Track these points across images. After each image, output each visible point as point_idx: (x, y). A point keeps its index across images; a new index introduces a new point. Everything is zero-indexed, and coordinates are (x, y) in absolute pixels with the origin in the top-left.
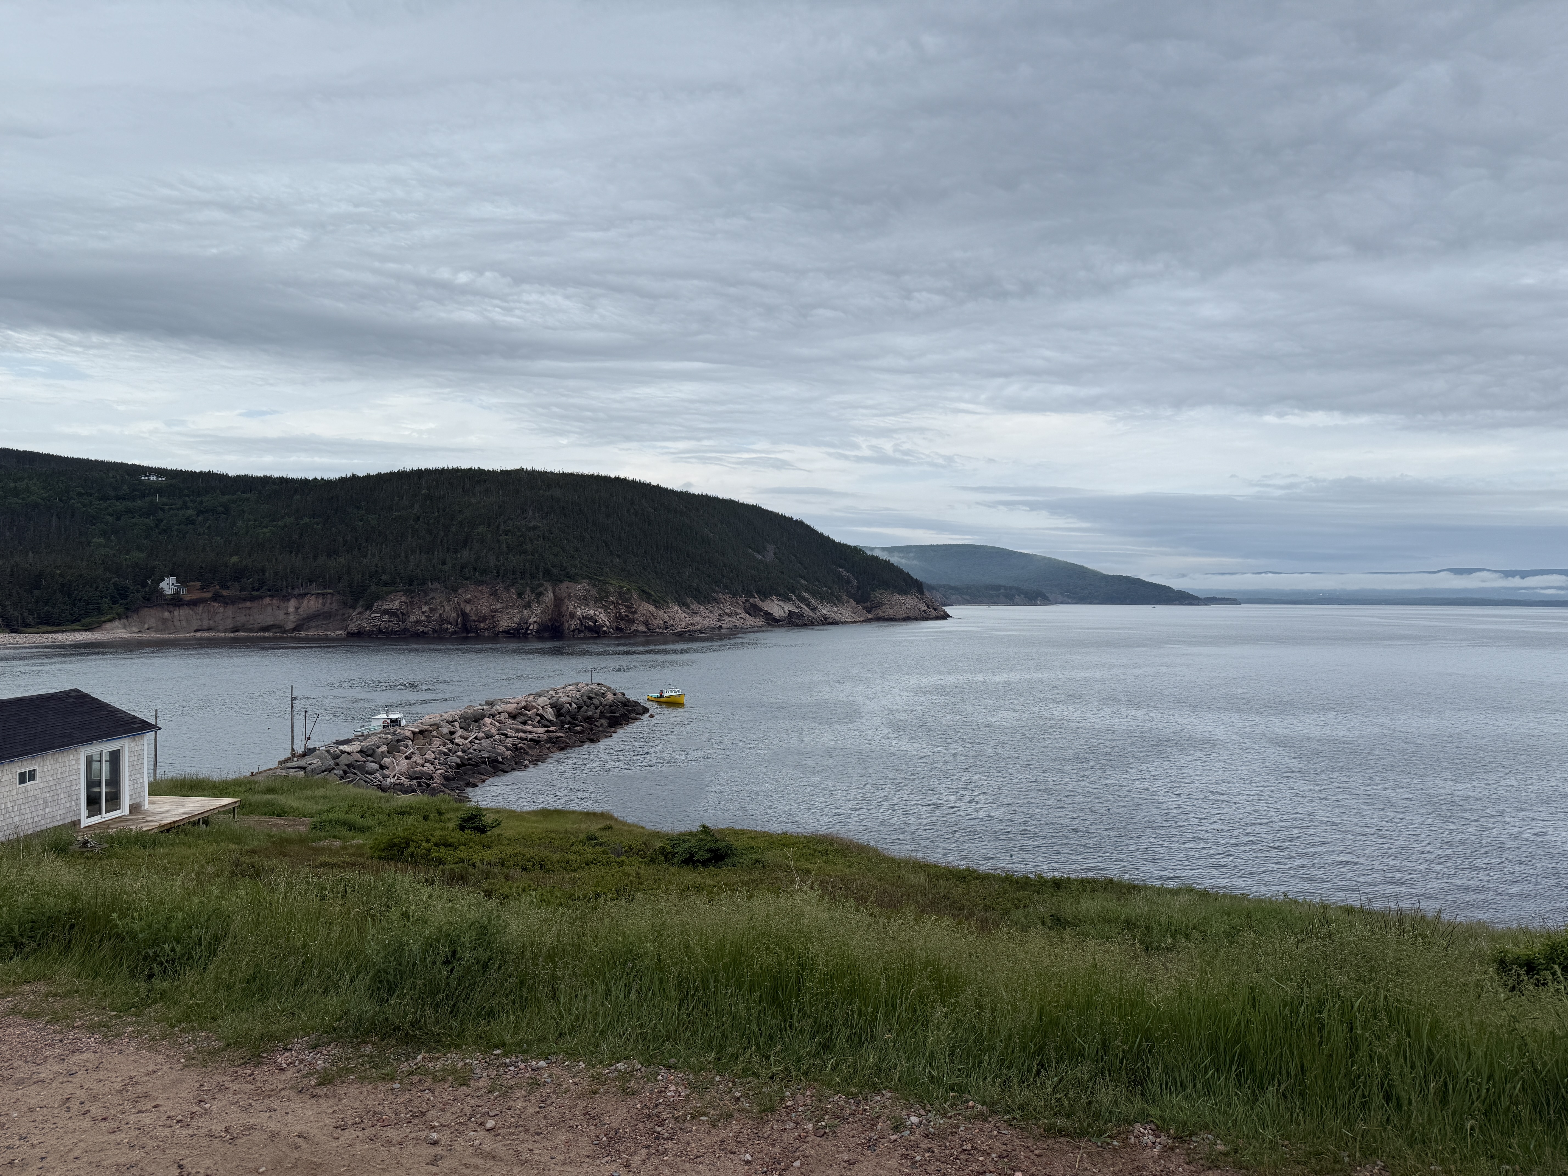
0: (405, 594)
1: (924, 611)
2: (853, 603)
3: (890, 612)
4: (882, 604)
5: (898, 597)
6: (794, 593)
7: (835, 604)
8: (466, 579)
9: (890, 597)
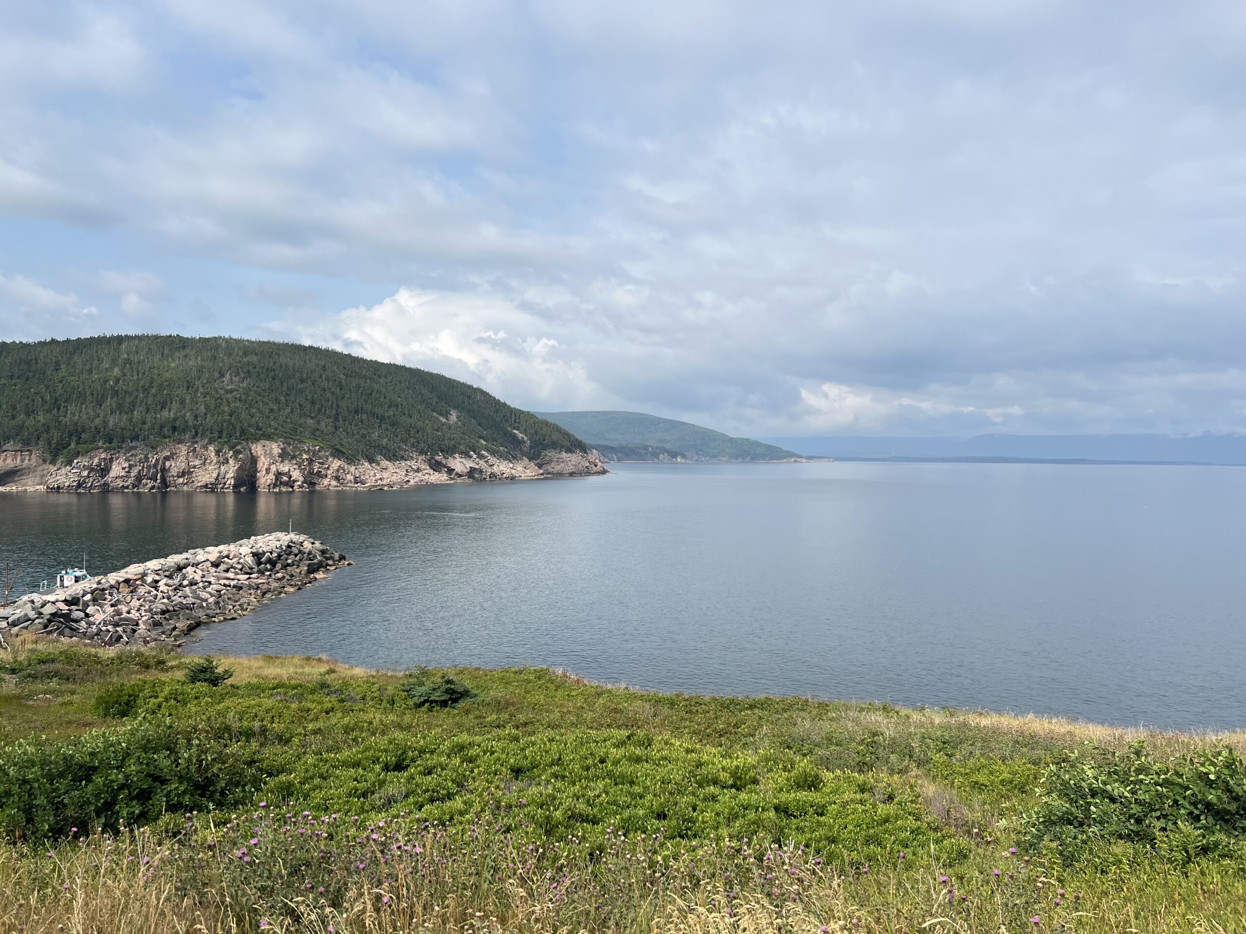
0: (105, 451)
1: (587, 467)
2: (526, 460)
3: (558, 468)
4: (551, 461)
5: (564, 455)
6: (474, 451)
7: (510, 461)
8: (165, 438)
9: (558, 456)
